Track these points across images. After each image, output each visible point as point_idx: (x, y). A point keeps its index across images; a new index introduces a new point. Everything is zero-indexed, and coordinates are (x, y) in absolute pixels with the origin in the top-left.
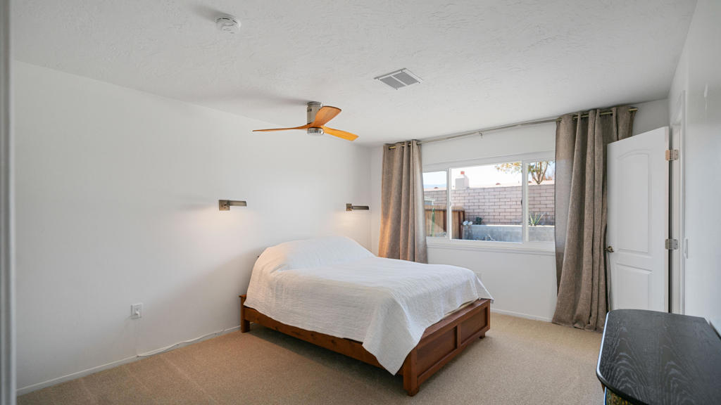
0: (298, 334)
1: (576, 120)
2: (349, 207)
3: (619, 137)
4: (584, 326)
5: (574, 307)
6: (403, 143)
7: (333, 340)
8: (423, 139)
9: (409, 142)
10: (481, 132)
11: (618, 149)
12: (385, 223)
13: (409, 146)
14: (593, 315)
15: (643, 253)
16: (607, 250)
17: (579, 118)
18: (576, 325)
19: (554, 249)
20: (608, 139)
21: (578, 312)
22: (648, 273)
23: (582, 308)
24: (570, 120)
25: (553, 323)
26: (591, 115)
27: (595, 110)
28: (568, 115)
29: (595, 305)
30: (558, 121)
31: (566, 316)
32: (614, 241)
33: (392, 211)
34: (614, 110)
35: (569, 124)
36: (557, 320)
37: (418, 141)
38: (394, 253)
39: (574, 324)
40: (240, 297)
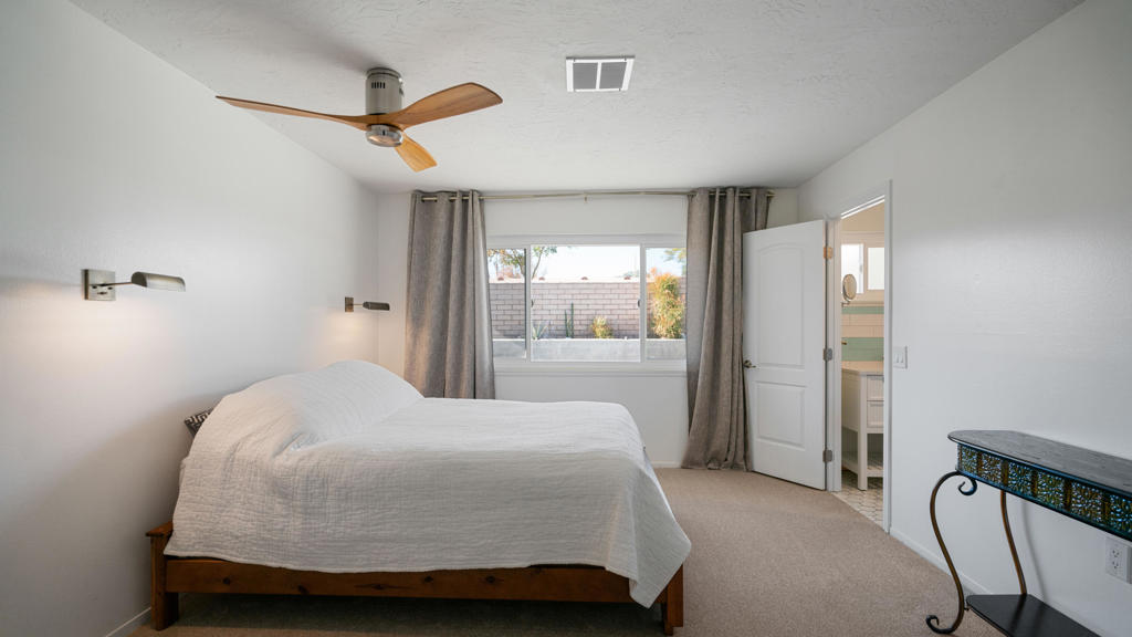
0: (378, 587)
1: (714, 196)
2: (349, 305)
3: (758, 225)
4: (720, 465)
5: (708, 443)
6: (454, 194)
7: (492, 577)
8: (489, 192)
9: (464, 194)
10: (588, 195)
11: (757, 240)
12: (415, 336)
13: (465, 202)
14: (732, 449)
15: (795, 366)
16: (745, 365)
17: (718, 195)
18: (710, 465)
19: (685, 369)
20: (747, 226)
21: (713, 449)
22: (799, 389)
23: (719, 442)
24: (707, 195)
25: (683, 467)
26: (730, 193)
27: (735, 188)
28: (704, 189)
29: (734, 436)
30: (691, 194)
31: (699, 457)
32: (753, 355)
33: (431, 312)
34: (754, 192)
35: (706, 201)
36: (689, 463)
37: (480, 193)
38: (436, 386)
39: (707, 464)
40: (148, 535)
